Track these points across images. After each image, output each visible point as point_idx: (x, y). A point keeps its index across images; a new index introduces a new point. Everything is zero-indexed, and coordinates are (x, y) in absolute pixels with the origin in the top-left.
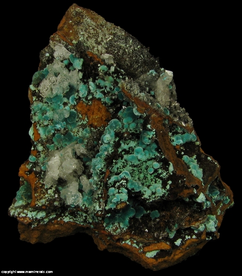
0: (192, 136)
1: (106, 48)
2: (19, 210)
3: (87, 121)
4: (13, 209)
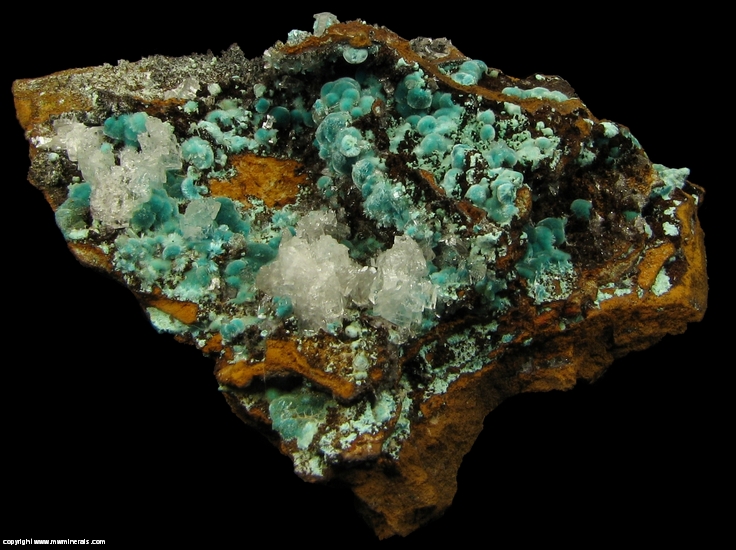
1: (160, 87)
2: (326, 440)
3: (261, 202)
4: (308, 460)
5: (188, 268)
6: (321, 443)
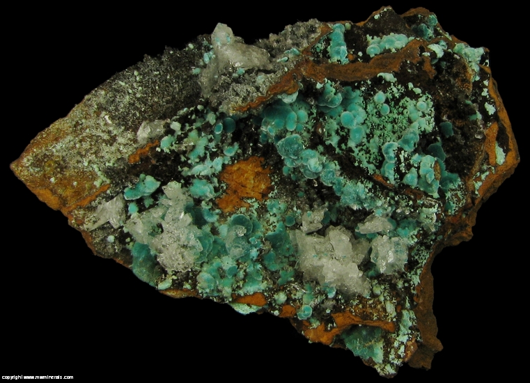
0: (339, 29)
1: (127, 129)
2: (392, 356)
3: (254, 200)
4: (384, 368)
5: (246, 275)
6: (390, 359)
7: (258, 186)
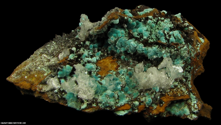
1: (54, 57)
2: (193, 109)
3: (113, 71)
4: (192, 116)
5: (119, 96)
7: (113, 67)
